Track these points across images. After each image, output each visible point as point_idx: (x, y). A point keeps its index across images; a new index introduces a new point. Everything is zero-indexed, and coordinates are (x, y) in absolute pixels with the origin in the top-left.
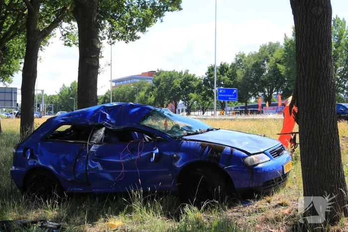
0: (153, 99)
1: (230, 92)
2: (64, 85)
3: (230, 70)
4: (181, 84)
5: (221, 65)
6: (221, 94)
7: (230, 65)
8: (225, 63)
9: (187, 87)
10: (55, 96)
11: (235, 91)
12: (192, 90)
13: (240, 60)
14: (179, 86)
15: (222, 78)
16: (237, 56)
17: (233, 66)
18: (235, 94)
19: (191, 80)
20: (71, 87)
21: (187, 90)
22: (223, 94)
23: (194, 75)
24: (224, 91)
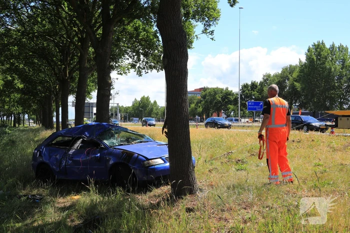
0: (201, 110)
1: (257, 104)
2: (135, 99)
3: (259, 87)
4: (222, 98)
5: (252, 83)
6: (250, 106)
7: (259, 83)
8: (255, 82)
9: (226, 100)
10: (129, 107)
11: (261, 103)
12: (230, 102)
13: (267, 79)
14: (220, 99)
15: (253, 93)
16: (264, 76)
17: (261, 83)
18: (261, 105)
19: (230, 95)
20: (141, 101)
21: (226, 102)
22: (252, 106)
23: (232, 91)
24: (253, 104)
